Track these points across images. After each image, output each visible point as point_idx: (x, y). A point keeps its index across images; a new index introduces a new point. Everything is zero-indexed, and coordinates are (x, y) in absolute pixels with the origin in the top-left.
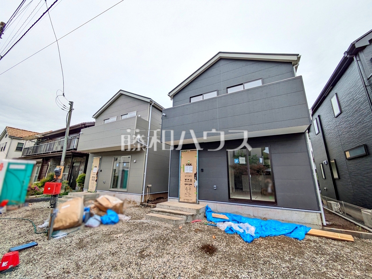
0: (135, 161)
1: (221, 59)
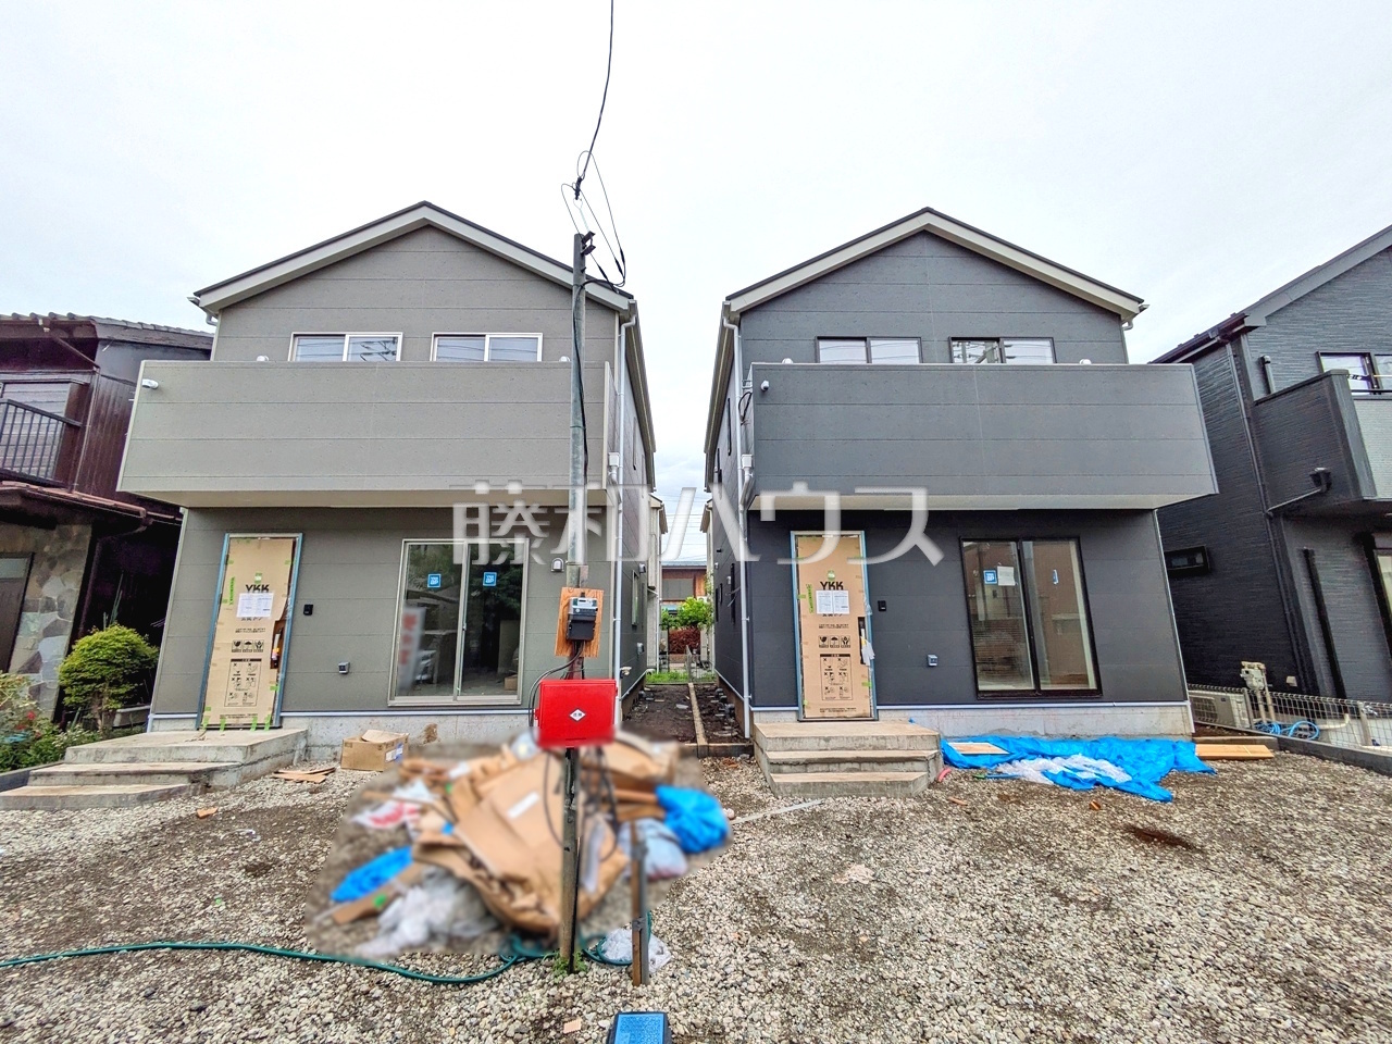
0: (557, 565)
1: (926, 233)
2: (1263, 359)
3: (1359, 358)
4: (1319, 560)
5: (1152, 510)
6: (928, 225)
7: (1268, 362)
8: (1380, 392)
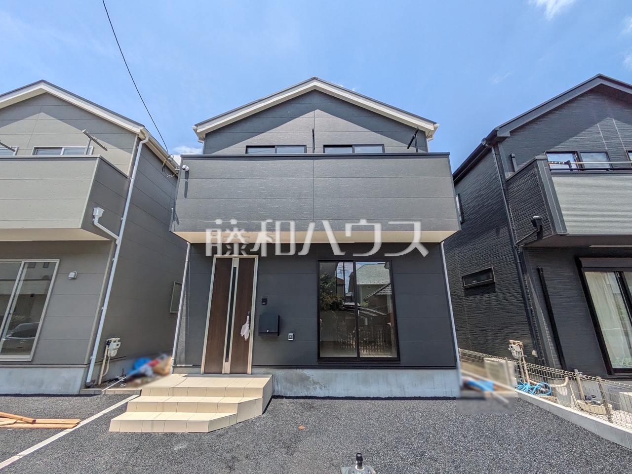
0: (72, 275)
1: (315, 92)
2: (511, 155)
3: (571, 155)
4: (546, 274)
5: (439, 244)
6: (315, 86)
7: (514, 157)
8: (583, 170)
